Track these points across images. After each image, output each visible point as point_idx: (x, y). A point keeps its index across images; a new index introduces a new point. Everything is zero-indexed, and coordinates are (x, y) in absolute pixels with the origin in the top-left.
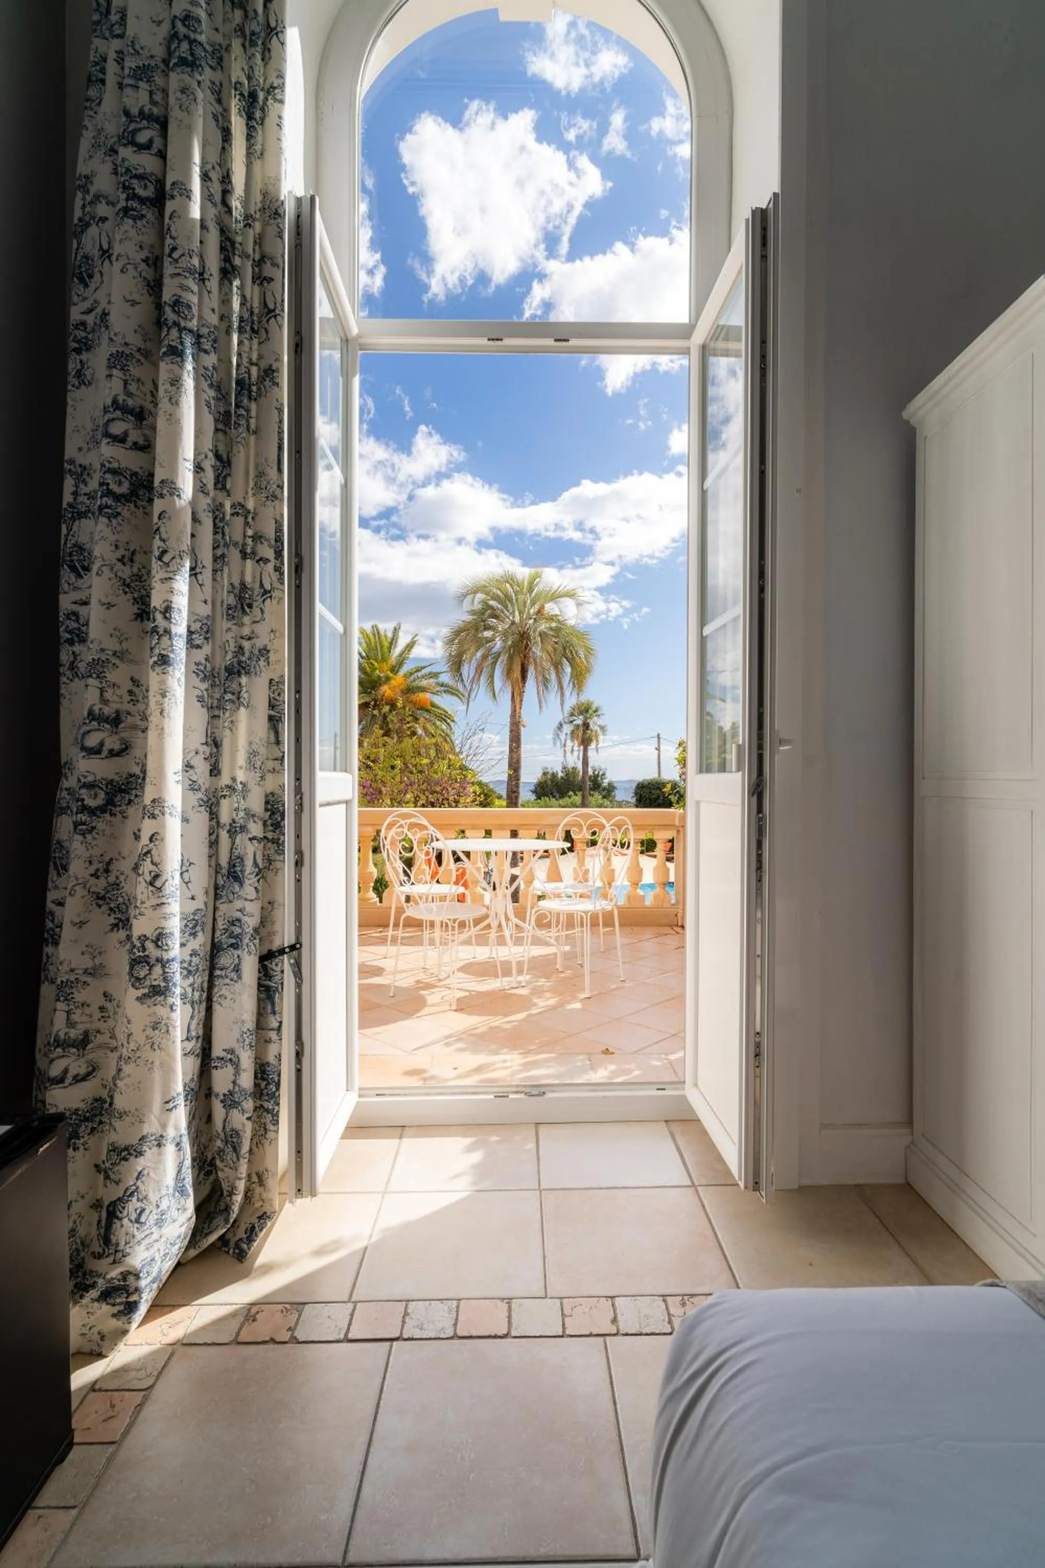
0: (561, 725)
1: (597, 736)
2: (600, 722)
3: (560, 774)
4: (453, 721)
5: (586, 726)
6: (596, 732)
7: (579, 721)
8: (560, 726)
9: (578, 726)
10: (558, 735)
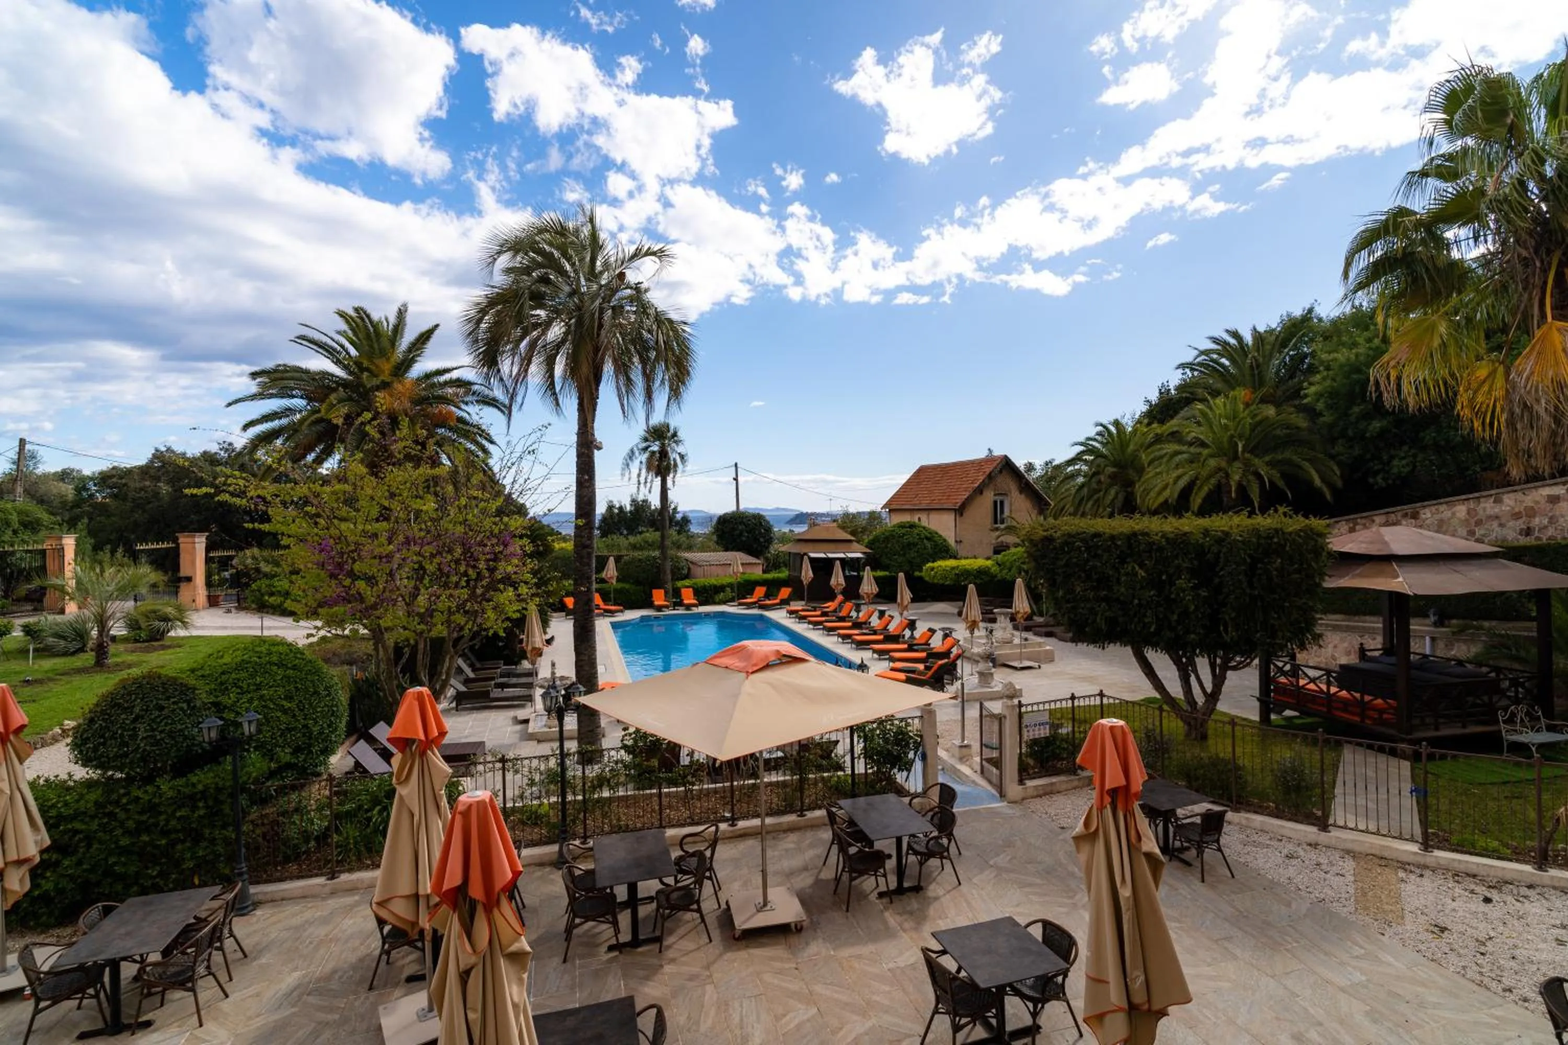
0: (632, 451)
1: (676, 465)
2: (680, 449)
3: (628, 508)
4: (492, 442)
5: (663, 454)
6: (675, 460)
7: (655, 448)
8: (631, 455)
9: (653, 453)
10: (628, 465)
